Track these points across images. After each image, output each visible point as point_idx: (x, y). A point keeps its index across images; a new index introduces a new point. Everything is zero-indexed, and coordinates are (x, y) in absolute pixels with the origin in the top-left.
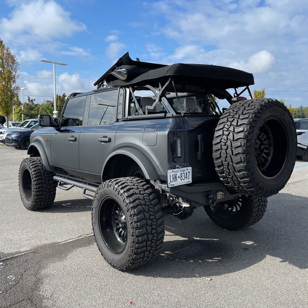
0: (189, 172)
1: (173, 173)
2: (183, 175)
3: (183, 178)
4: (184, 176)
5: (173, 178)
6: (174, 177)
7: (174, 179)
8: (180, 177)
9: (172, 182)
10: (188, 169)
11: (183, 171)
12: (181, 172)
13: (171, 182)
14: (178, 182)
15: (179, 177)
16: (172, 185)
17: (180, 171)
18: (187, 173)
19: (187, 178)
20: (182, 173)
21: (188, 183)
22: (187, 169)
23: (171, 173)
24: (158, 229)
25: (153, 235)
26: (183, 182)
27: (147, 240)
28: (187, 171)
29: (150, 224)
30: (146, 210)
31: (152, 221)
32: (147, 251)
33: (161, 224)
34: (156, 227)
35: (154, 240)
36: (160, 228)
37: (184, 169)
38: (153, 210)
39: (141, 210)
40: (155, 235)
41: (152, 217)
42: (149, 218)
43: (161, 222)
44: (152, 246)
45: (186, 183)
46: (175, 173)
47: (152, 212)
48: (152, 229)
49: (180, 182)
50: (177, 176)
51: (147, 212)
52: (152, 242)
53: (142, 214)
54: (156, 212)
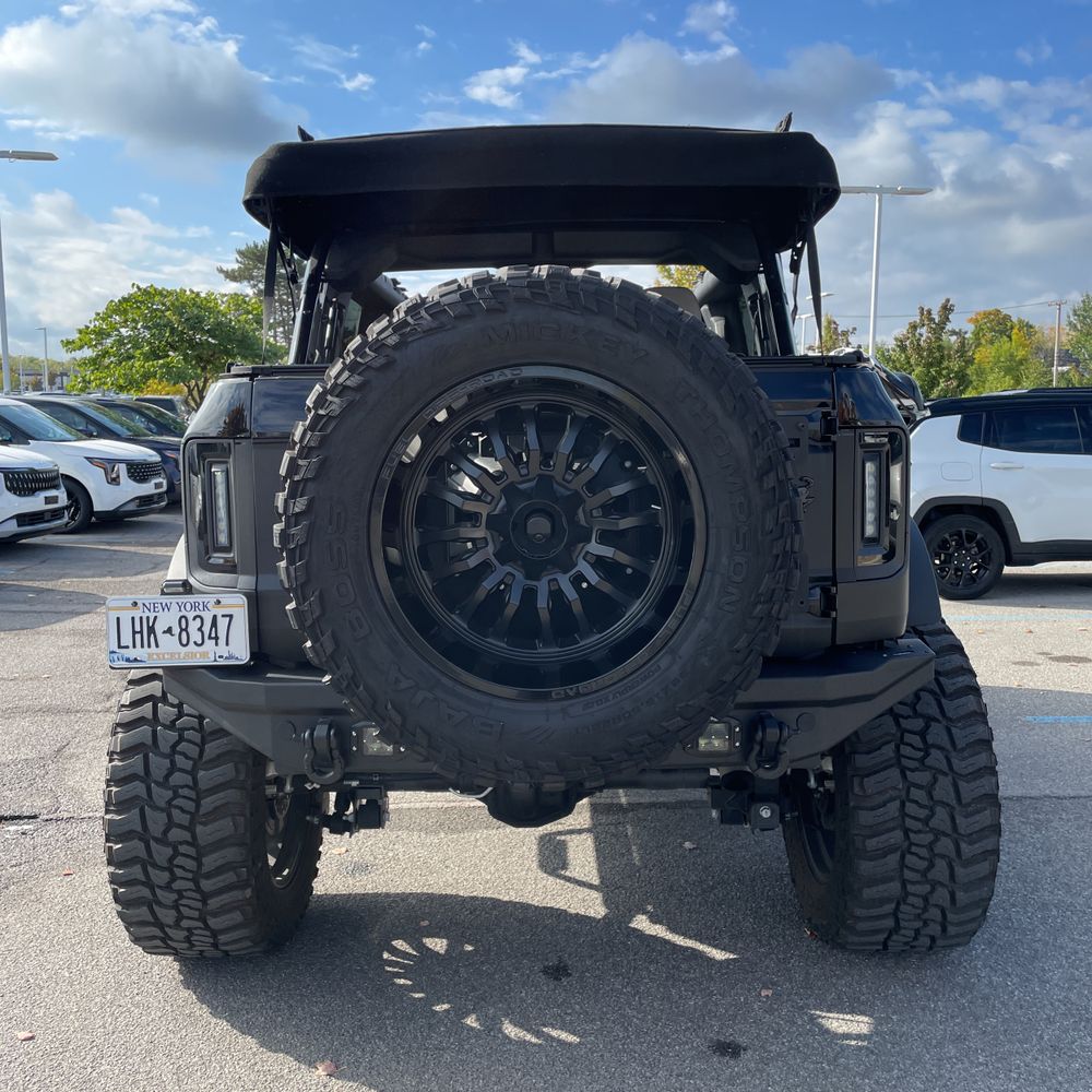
0: (231, 616)
1: (137, 614)
2: (194, 626)
3: (196, 637)
4: (200, 629)
5: (134, 633)
6: (138, 628)
7: (138, 636)
8: (176, 630)
9: (127, 647)
10: (223, 601)
11: (194, 606)
12: (184, 613)
13: (120, 647)
14: (160, 650)
15: (169, 631)
16: (128, 660)
17: (175, 607)
18: (219, 619)
19: (217, 638)
20: (190, 615)
21: (221, 662)
22: (219, 602)
23: (126, 608)
24: (199, 829)
25: (175, 849)
26: (198, 656)
27: (147, 863)
28: (219, 612)
29: (162, 804)
30: (165, 747)
31: (176, 795)
32: (159, 903)
33: (216, 813)
34: (193, 822)
35: (181, 870)
36: (209, 828)
37: (200, 601)
38: (193, 751)
39: (143, 744)
40: (183, 849)
41: (178, 778)
42: (167, 777)
43: (218, 803)
44: (180, 893)
45: (215, 660)
46: (147, 613)
47: (187, 757)
48: (170, 824)
49: (179, 654)
50: (159, 628)
51: (164, 756)
52: (172, 873)
53: (139, 758)
54: (206, 762)
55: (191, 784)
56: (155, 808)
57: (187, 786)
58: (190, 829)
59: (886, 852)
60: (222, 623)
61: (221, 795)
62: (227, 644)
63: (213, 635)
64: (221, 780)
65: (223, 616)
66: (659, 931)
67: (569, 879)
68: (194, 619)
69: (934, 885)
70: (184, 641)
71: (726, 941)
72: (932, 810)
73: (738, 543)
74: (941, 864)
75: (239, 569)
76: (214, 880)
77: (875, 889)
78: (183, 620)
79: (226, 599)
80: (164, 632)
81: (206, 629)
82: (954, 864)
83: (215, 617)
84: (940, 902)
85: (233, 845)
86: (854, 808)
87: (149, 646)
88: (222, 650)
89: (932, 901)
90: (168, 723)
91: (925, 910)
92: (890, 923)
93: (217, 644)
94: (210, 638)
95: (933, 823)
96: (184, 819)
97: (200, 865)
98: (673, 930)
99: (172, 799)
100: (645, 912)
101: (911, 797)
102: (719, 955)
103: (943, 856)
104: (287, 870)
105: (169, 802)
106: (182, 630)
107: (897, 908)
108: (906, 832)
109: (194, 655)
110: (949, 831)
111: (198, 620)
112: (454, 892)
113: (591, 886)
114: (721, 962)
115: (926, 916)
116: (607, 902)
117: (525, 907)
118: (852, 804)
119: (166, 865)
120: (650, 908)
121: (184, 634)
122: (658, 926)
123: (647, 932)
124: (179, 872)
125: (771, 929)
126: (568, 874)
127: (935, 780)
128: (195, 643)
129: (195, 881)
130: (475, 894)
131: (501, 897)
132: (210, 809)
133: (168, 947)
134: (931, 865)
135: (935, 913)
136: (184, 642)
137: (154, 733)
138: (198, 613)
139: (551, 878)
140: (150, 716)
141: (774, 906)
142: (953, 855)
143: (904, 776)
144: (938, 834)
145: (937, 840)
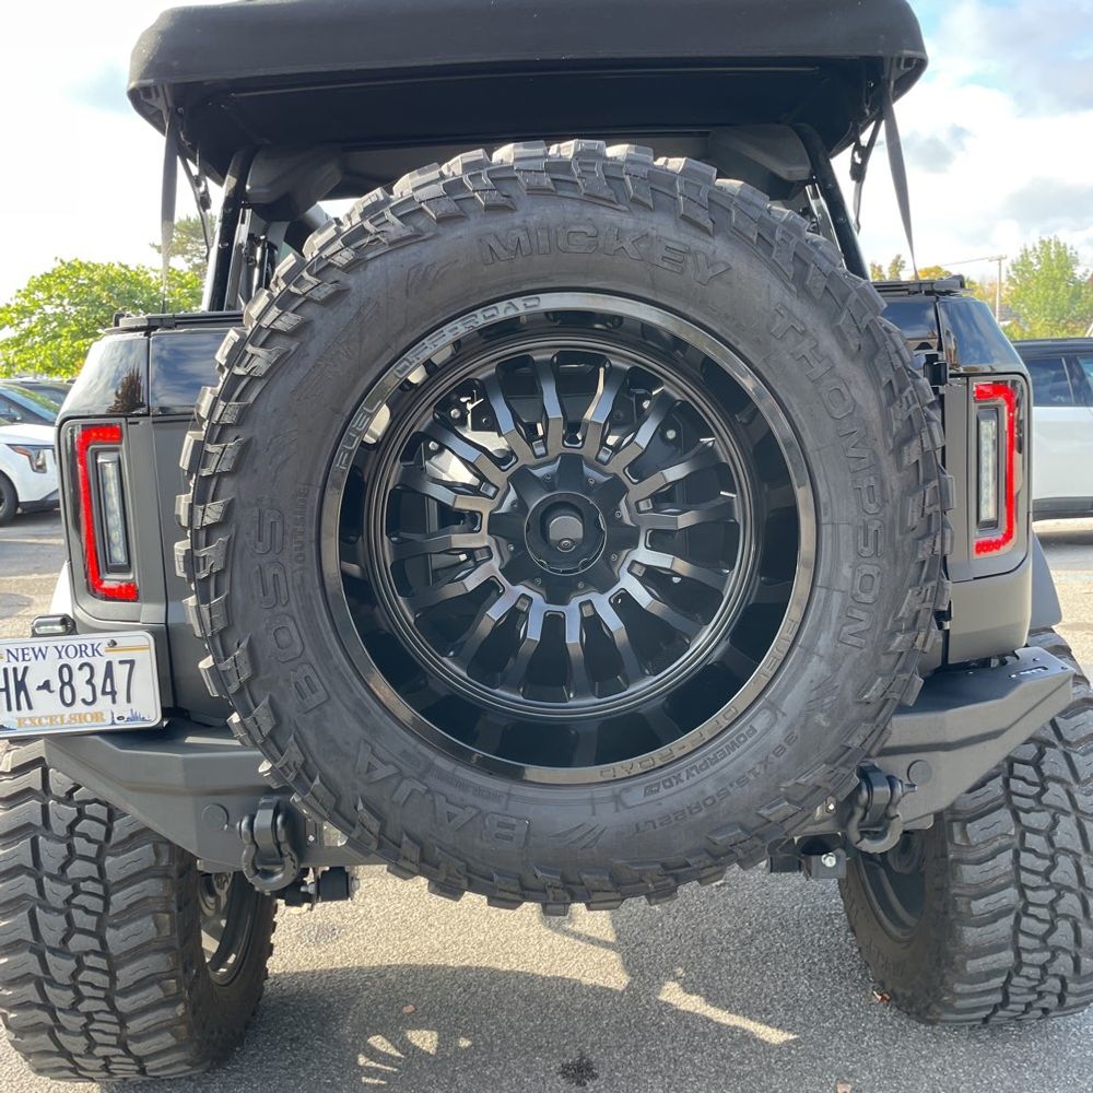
0: (132, 663)
1: (2, 663)
2: (80, 677)
3: (84, 692)
4: (89, 682)
7: (4, 695)
8: (56, 685)
10: (121, 642)
11: (80, 651)
12: (65, 660)
14: (35, 713)
15: (46, 686)
17: (52, 654)
18: (116, 667)
19: (113, 693)
20: (75, 663)
21: (122, 725)
22: (114, 644)
24: (110, 934)
25: (79, 961)
26: (89, 718)
27: (43, 981)
28: (115, 657)
29: (59, 904)
30: (59, 828)
31: (77, 891)
32: (62, 1029)
33: (132, 911)
34: (101, 925)
35: (89, 988)
36: (122, 933)
37: (88, 643)
38: (98, 831)
39: (28, 826)
40: (89, 961)
41: (78, 869)
42: (63, 868)
43: (134, 899)
44: (89, 1015)
45: (113, 723)
46: (14, 664)
47: (89, 840)
48: (71, 929)
49: (62, 717)
50: (32, 683)
51: (60, 840)
52: (77, 992)
53: (24, 845)
54: (114, 845)
55: (97, 876)
56: (48, 909)
57: (91, 878)
58: (98, 934)
59: (996, 916)
60: (120, 673)
61: (137, 887)
62: (129, 700)
63: (108, 689)
64: (136, 868)
65: (121, 662)
66: (694, 1004)
67: (578, 936)
68: (81, 668)
69: (1055, 952)
70: (68, 699)
71: (781, 1013)
72: (1052, 859)
73: (866, 545)
74: (1064, 927)
75: (141, 594)
76: (133, 998)
77: (980, 961)
78: (65, 670)
79: (123, 639)
80: (39, 688)
81: (98, 681)
82: (1080, 925)
83: (109, 664)
84: (1062, 971)
85: (156, 951)
86: (953, 860)
87: (19, 708)
88: (122, 708)
89: (1051, 971)
90: (63, 795)
91: (1042, 981)
92: (998, 998)
93: (114, 701)
94: (104, 692)
95: (1055, 876)
96: (89, 922)
97: (114, 979)
98: (711, 999)
99: (73, 896)
100: (676, 979)
101: (1027, 845)
102: (775, 1036)
103: (1066, 917)
104: (233, 956)
105: (68, 901)
106: (64, 684)
107: (1008, 982)
108: (1022, 888)
109: (82, 717)
110: (1075, 885)
111: (87, 669)
112: (441, 962)
113: (606, 945)
114: (779, 1047)
115: (1043, 987)
116: (628, 966)
117: (530, 978)
118: (951, 856)
119: (68, 982)
120: (680, 971)
121: (67, 690)
122: (694, 998)
123: (682, 1008)
124: (86, 990)
125: (832, 993)
126: (577, 928)
127: (1055, 822)
128: (84, 701)
129: (109, 1000)
130: (467, 962)
131: (499, 966)
132: (124, 907)
133: (81, 1076)
134: (1053, 928)
135: (1054, 984)
136: (69, 701)
137: (45, 809)
138: (85, 659)
139: (557, 936)
140: (38, 786)
141: (829, 961)
142: (1079, 914)
143: (1017, 819)
144: (1061, 889)
145: (1060, 896)
